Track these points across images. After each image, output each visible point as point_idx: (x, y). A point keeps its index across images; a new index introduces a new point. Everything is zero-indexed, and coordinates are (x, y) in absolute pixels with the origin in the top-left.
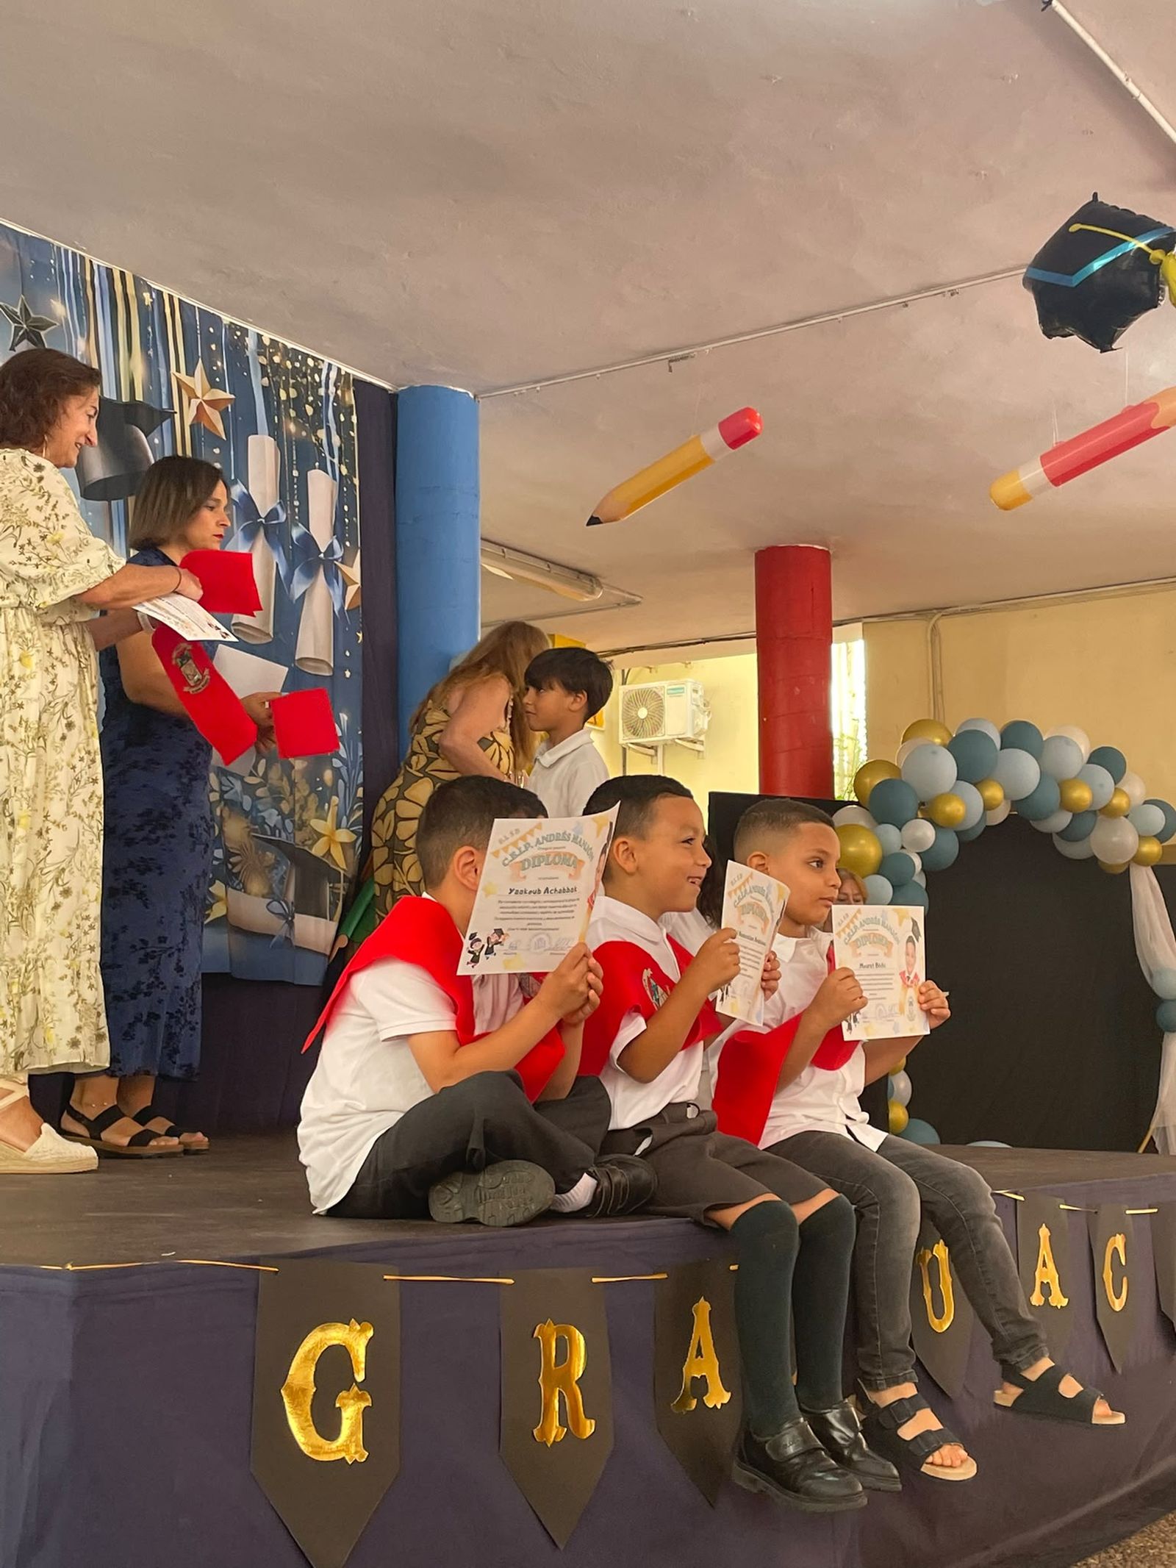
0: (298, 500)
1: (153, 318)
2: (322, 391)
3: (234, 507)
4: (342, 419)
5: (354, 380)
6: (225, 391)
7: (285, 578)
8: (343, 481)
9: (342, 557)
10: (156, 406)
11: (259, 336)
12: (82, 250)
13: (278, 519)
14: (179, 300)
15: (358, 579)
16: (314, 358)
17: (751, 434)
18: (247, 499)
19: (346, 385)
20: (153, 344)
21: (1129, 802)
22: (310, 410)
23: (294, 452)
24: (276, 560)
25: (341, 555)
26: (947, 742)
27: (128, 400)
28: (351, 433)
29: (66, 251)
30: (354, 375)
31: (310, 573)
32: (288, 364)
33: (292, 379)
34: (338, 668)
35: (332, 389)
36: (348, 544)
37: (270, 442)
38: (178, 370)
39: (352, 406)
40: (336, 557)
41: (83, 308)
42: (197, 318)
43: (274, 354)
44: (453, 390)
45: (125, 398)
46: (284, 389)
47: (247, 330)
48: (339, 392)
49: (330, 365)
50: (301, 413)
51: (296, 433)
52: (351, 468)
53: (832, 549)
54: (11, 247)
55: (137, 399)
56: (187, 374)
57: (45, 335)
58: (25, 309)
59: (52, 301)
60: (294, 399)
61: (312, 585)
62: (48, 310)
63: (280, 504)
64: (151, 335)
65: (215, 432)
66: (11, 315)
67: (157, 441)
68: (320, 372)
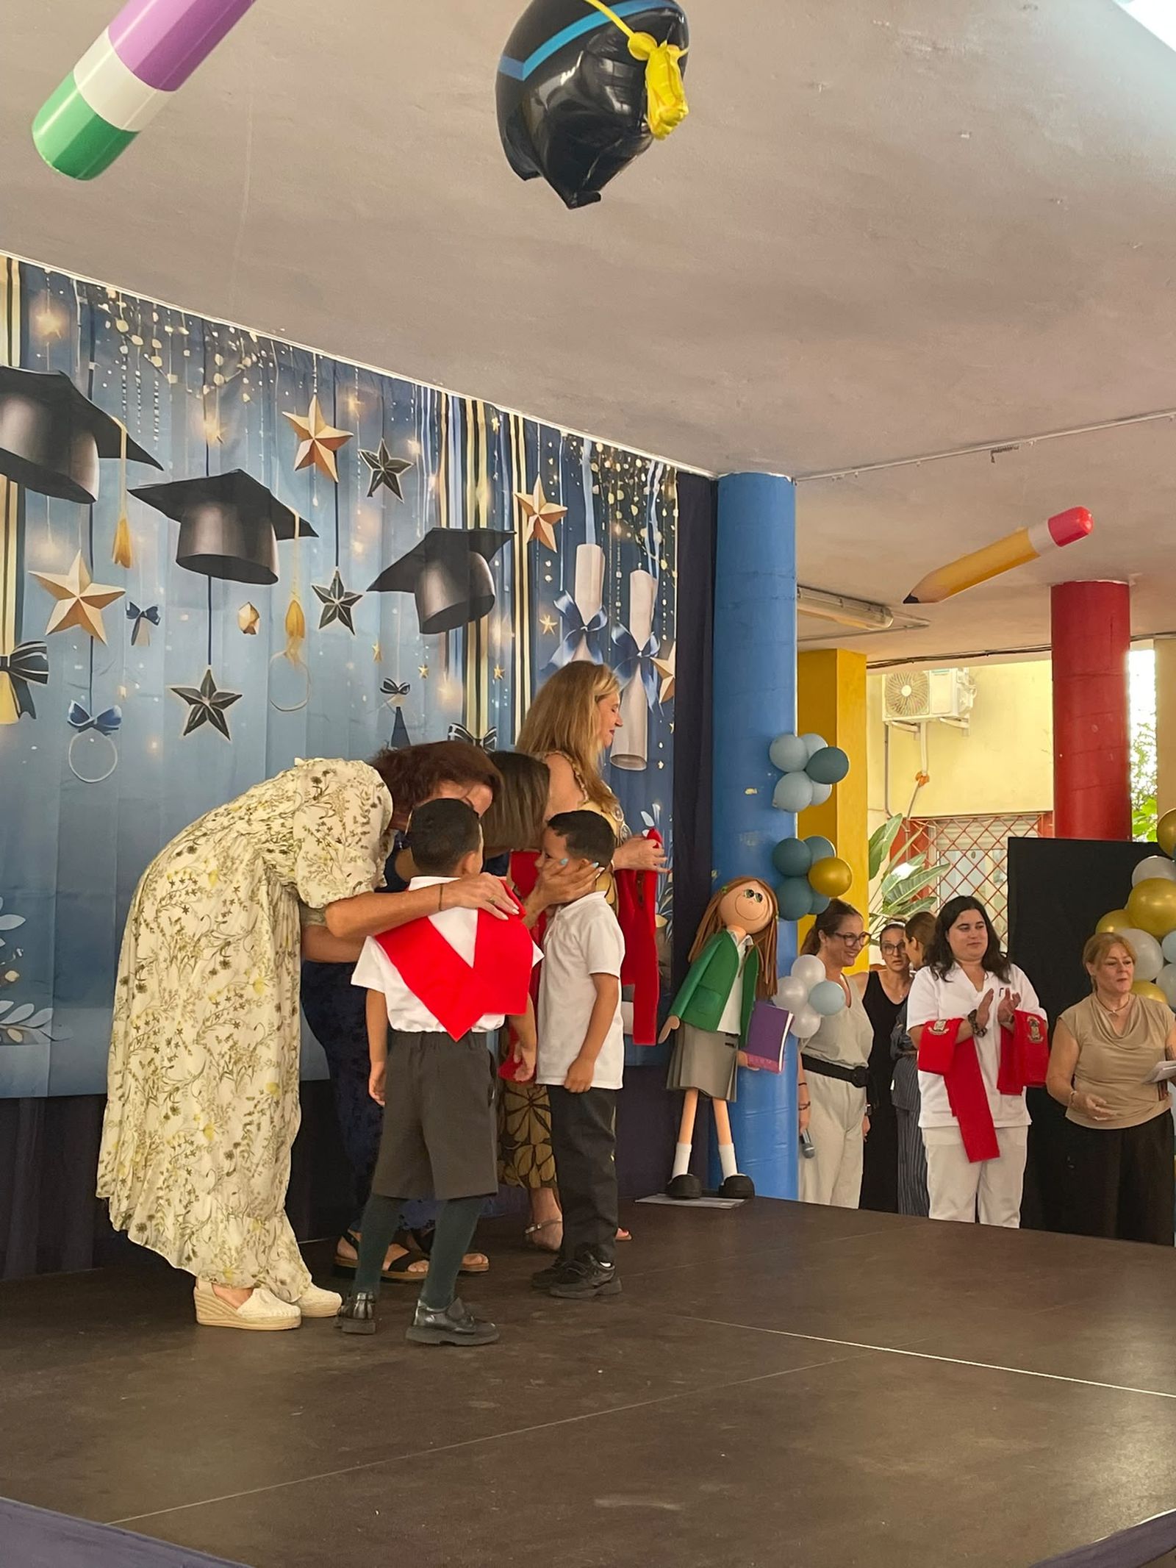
0: (621, 601)
1: (499, 443)
2: (647, 491)
3: (561, 618)
4: (664, 513)
5: (677, 473)
6: (559, 504)
8: (664, 576)
9: (659, 652)
10: (497, 530)
11: (594, 444)
12: (439, 387)
13: (600, 625)
14: (524, 419)
15: (673, 672)
16: (643, 459)
18: (573, 609)
19: (670, 481)
20: (498, 468)
22: (635, 510)
23: (618, 554)
25: (658, 649)
27: (473, 528)
28: (672, 526)
29: (426, 389)
30: (678, 468)
31: (628, 672)
32: (618, 467)
33: (621, 481)
34: (651, 762)
35: (657, 486)
36: (664, 637)
37: (596, 550)
38: (519, 491)
39: (674, 499)
40: (652, 653)
41: (437, 446)
42: (539, 436)
43: (605, 460)
44: (773, 476)
45: (470, 526)
46: (612, 493)
47: (582, 439)
48: (663, 488)
49: (657, 464)
50: (627, 514)
51: (622, 534)
52: (670, 562)
53: (1131, 583)
54: (377, 391)
55: (481, 527)
56: (527, 493)
57: (400, 477)
58: (384, 454)
59: (409, 442)
60: (620, 501)
61: (629, 684)
62: (405, 452)
63: (603, 609)
64: (497, 459)
65: (548, 546)
66: (371, 460)
67: (497, 563)
68: (646, 471)
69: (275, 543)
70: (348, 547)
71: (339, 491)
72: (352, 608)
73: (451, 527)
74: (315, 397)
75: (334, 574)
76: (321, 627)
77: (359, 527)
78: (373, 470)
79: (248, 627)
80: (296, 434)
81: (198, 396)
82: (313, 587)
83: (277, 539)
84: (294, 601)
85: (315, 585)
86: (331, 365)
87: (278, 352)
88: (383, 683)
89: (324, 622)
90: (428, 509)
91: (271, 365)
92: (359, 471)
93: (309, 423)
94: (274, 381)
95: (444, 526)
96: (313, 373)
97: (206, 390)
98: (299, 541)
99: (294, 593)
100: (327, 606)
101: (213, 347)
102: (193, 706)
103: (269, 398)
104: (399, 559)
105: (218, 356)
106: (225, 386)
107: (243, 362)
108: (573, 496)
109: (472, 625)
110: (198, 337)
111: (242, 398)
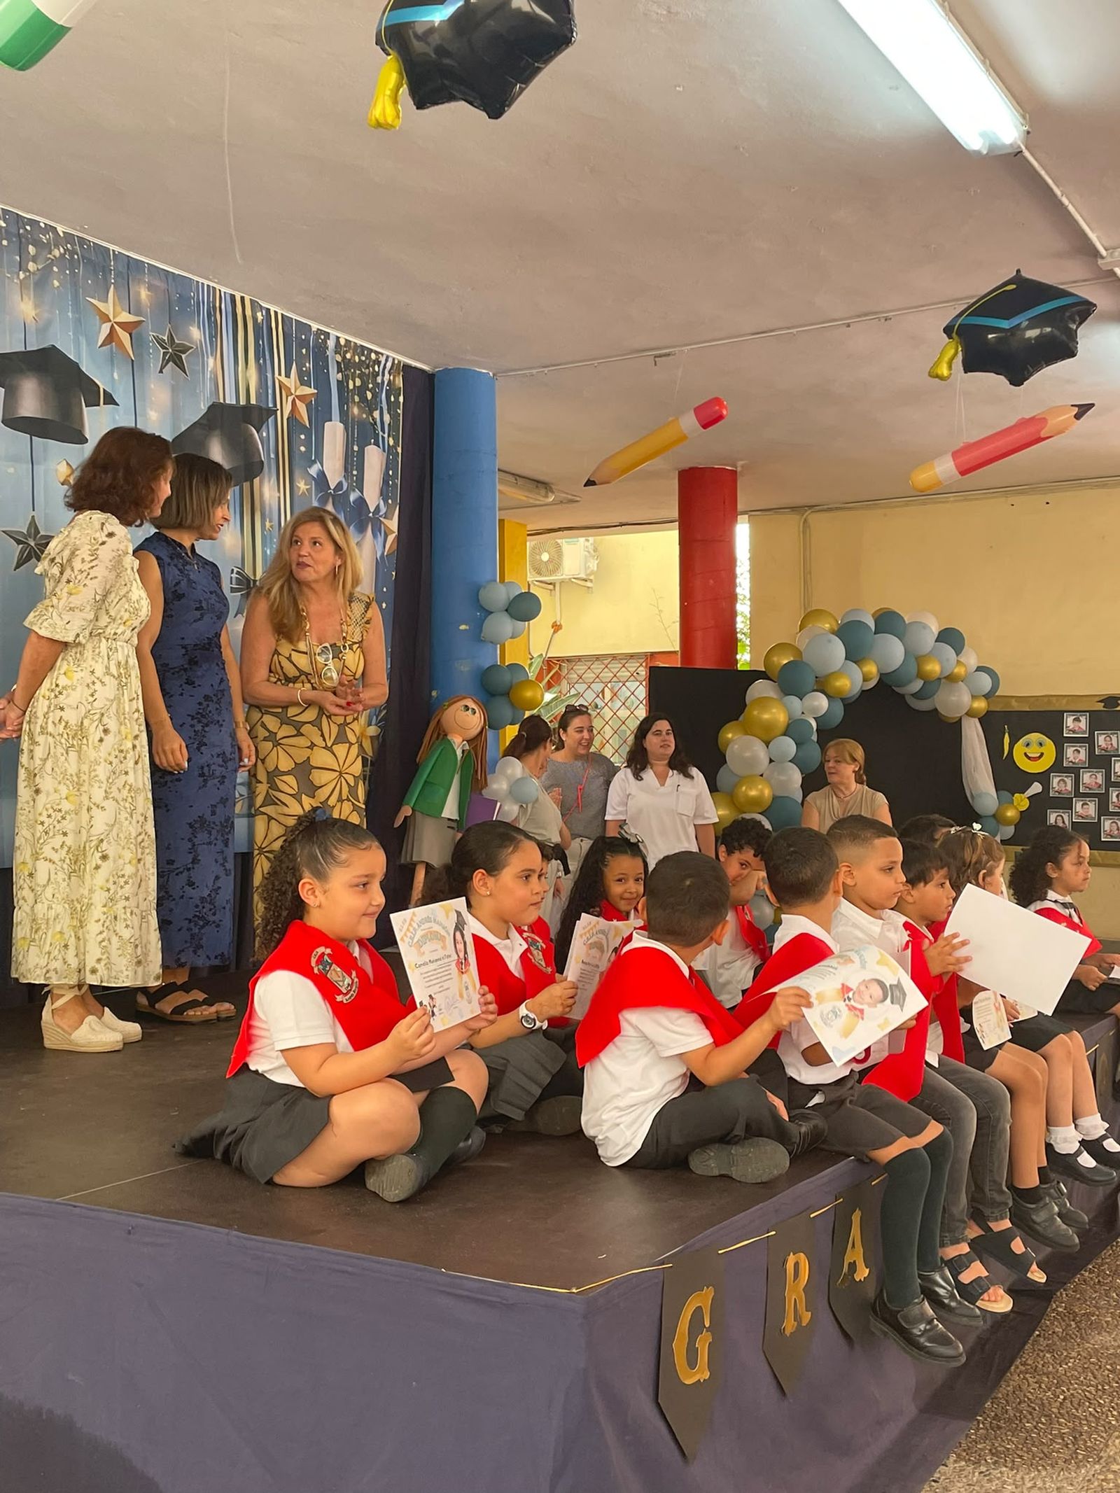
0: (357, 470)
1: (263, 332)
2: (379, 379)
3: (313, 482)
4: (392, 399)
5: (402, 365)
6: (311, 387)
8: (390, 451)
9: (386, 513)
10: (264, 406)
11: (338, 338)
12: (214, 282)
13: (342, 488)
14: (281, 314)
15: (396, 530)
16: (377, 353)
17: (719, 418)
18: (322, 475)
19: (397, 372)
20: (263, 355)
21: (966, 671)
22: (369, 395)
23: (356, 431)
25: (385, 511)
26: (836, 629)
27: (245, 403)
28: (399, 410)
29: (203, 284)
30: (403, 362)
31: (362, 528)
32: (357, 358)
33: (358, 370)
35: (387, 376)
36: (391, 501)
37: (340, 426)
38: (280, 374)
39: (400, 388)
40: (380, 514)
41: (214, 333)
42: (293, 328)
43: (346, 352)
44: (478, 371)
45: (243, 402)
46: (352, 380)
47: (329, 333)
48: (392, 378)
49: (388, 357)
50: (363, 398)
51: (359, 415)
52: (396, 440)
53: (739, 469)
54: (163, 284)
55: (251, 403)
56: (286, 376)
57: (185, 357)
58: (171, 337)
59: (191, 328)
60: (358, 387)
61: (363, 538)
62: (188, 337)
63: (344, 476)
64: (262, 349)
65: (303, 423)
66: (160, 342)
67: (264, 434)
68: (379, 363)
69: (85, 409)
70: (144, 414)
71: (135, 366)
73: (228, 402)
74: (112, 286)
77: (153, 399)
78: (162, 351)
80: (98, 317)
81: (16, 280)
83: (86, 406)
86: (125, 259)
87: (81, 245)
90: (210, 385)
91: (76, 256)
92: (151, 351)
93: (108, 308)
94: (77, 271)
95: (222, 401)
96: (111, 266)
97: (23, 275)
98: (104, 409)
101: (27, 238)
102: (22, 546)
103: (75, 284)
104: (187, 426)
105: (30, 247)
106: (39, 273)
107: (53, 253)
108: (322, 381)
109: (246, 485)
110: (13, 230)
111: (53, 285)
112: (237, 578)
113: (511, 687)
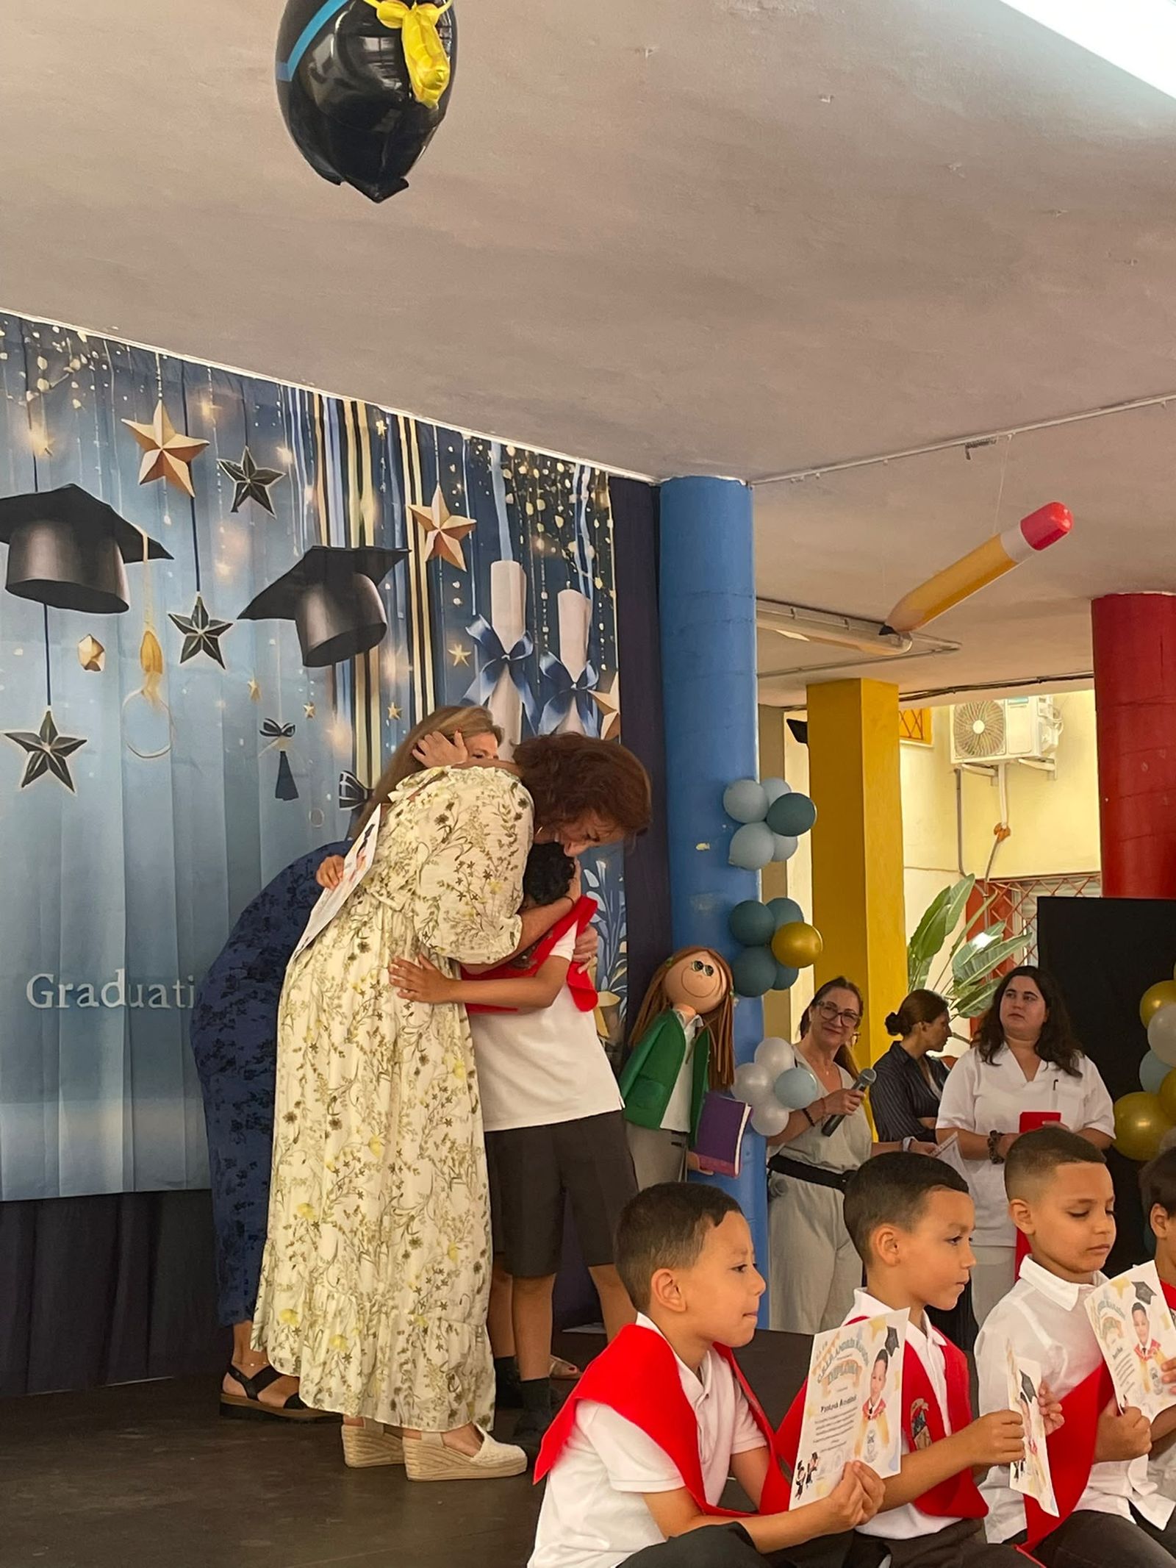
0: (547, 626)
1: (386, 448)
2: (573, 498)
3: (476, 646)
4: (597, 524)
5: (610, 477)
6: (466, 517)
7: (532, 717)
8: (599, 595)
9: (597, 683)
10: (387, 547)
11: (503, 447)
12: (311, 386)
13: (524, 653)
14: (416, 421)
15: (616, 705)
16: (564, 462)
17: (1058, 533)
18: (490, 635)
19: (601, 487)
20: (386, 476)
22: (559, 521)
23: (543, 572)
24: (522, 700)
25: (596, 681)
27: (358, 546)
28: (607, 539)
29: (293, 389)
30: (610, 473)
31: (561, 707)
32: (536, 473)
33: (540, 489)
35: (585, 494)
36: (603, 667)
37: (514, 567)
38: (414, 502)
39: (608, 508)
40: (589, 685)
41: (312, 453)
42: (436, 439)
43: (519, 465)
44: (722, 480)
45: (355, 544)
46: (530, 502)
47: (490, 442)
48: (593, 495)
49: (582, 467)
50: (550, 526)
51: (545, 549)
52: (606, 580)
54: (235, 394)
55: (367, 544)
56: (424, 505)
57: (270, 489)
58: (249, 463)
59: (278, 448)
60: (542, 511)
61: (564, 721)
62: (274, 460)
63: (527, 635)
64: (384, 467)
65: (456, 565)
66: (234, 472)
67: (388, 587)
68: (570, 477)
69: (124, 567)
70: (210, 568)
71: (195, 506)
72: (220, 638)
73: (332, 546)
74: (160, 402)
75: (196, 599)
76: (181, 662)
77: (223, 547)
78: (236, 482)
79: (90, 662)
80: (138, 445)
81: (20, 403)
82: (170, 615)
83: (125, 562)
84: (148, 633)
85: (172, 613)
86: (179, 366)
87: (112, 352)
88: (262, 725)
89: (185, 657)
90: (305, 525)
91: (105, 367)
92: (219, 484)
93: (154, 430)
94: (109, 384)
95: (325, 544)
96: (158, 375)
97: (29, 396)
98: (148, 564)
99: (147, 623)
100: (188, 637)
101: (35, 349)
102: (32, 753)
103: (104, 403)
104: (271, 583)
105: (40, 359)
106: (50, 391)
107: (71, 365)
108: (484, 508)
109: (359, 658)
110: (16, 338)
111: (72, 405)
112: (347, 786)
113: (774, 932)
